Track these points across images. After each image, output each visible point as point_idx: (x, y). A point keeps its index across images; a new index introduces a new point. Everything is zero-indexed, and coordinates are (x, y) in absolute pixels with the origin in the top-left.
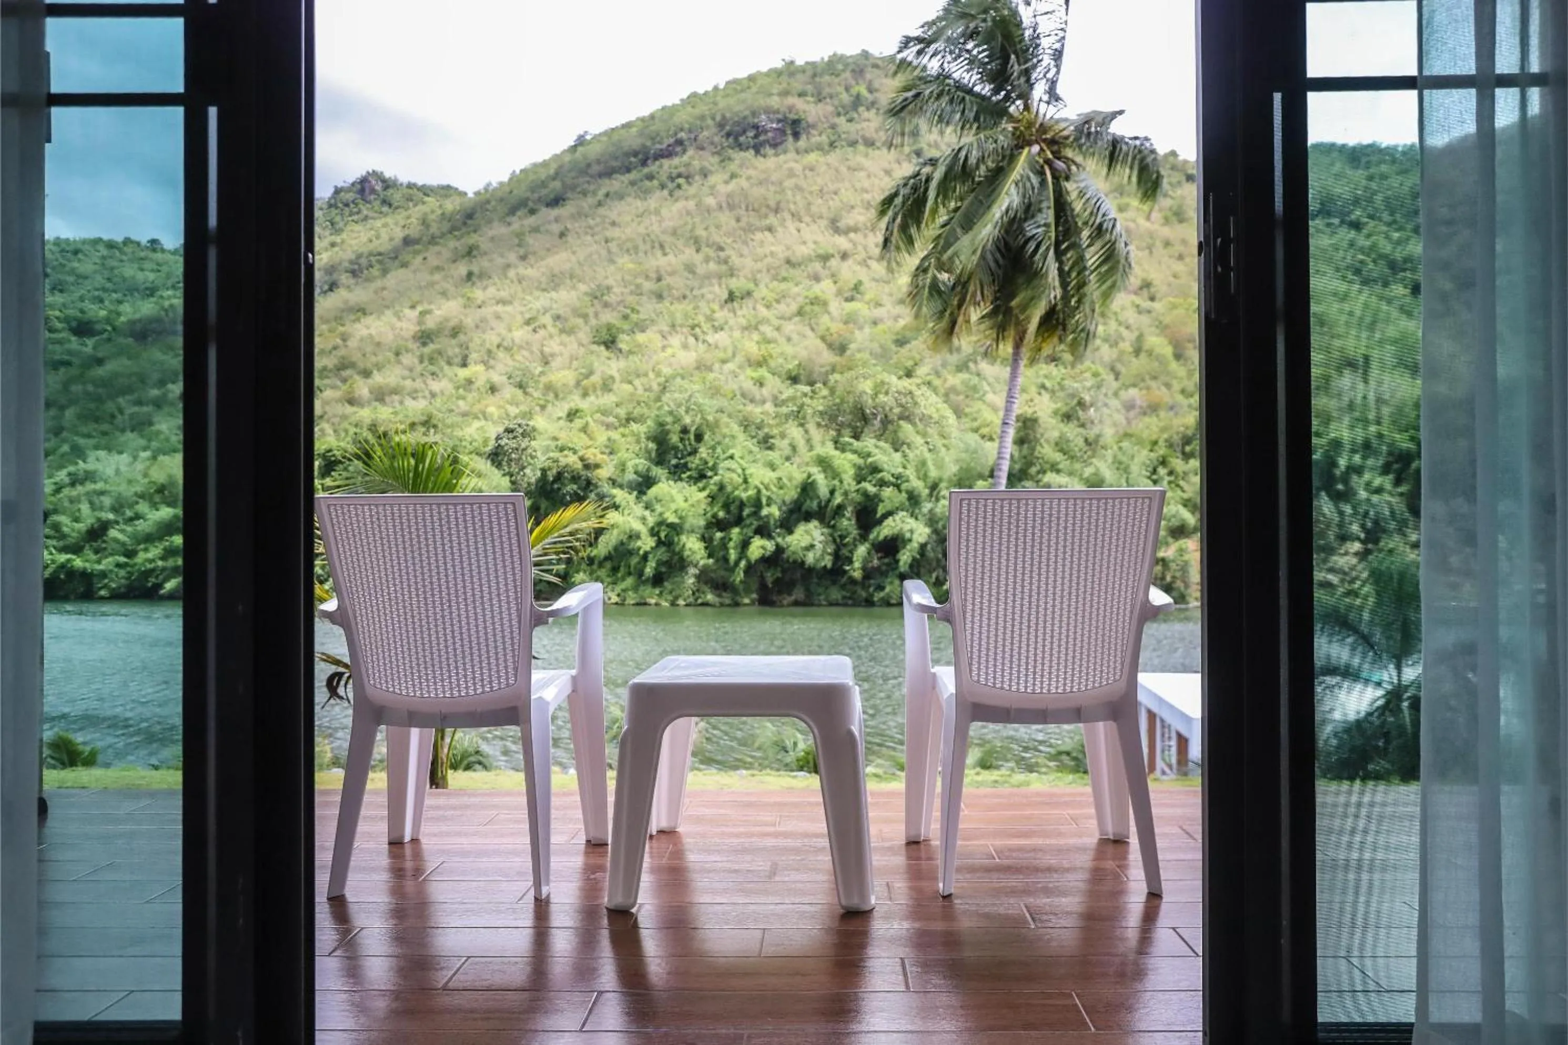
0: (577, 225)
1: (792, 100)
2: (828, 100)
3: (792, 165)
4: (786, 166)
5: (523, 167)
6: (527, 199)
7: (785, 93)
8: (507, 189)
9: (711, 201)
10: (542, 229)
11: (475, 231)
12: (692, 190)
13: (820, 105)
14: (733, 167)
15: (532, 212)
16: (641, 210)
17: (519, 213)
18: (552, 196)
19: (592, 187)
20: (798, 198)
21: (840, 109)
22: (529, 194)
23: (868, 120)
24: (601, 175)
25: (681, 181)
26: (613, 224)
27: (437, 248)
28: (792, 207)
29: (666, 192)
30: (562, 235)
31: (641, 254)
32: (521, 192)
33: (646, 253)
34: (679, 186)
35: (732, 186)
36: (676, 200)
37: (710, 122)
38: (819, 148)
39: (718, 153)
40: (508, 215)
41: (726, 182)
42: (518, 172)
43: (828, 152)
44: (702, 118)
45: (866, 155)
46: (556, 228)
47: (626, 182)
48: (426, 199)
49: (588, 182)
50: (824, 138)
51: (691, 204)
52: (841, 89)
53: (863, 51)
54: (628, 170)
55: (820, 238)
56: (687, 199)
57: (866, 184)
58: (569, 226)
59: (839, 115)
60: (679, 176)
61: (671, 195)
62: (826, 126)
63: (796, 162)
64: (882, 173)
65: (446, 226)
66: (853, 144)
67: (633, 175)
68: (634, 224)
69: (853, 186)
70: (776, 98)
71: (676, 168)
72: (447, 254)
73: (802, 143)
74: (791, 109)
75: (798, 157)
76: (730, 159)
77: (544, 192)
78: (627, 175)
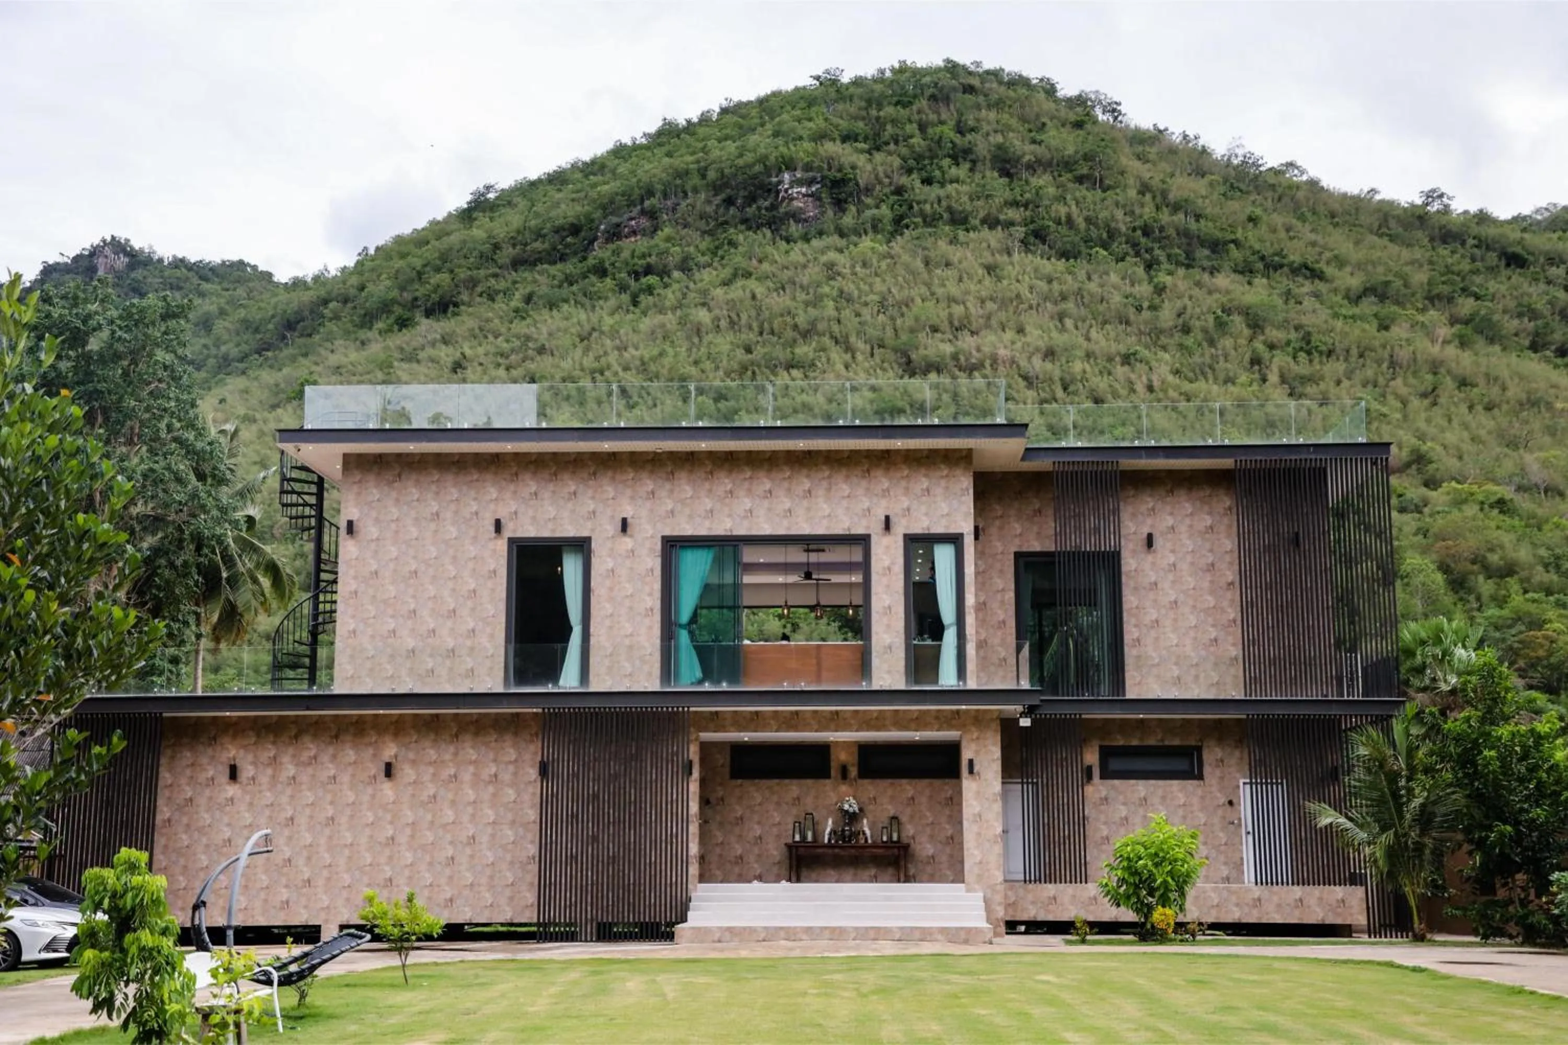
0: (481, 350)
1: (832, 148)
2: (892, 147)
3: (832, 255)
4: (824, 259)
5: (381, 243)
6: (394, 301)
7: (820, 137)
8: (354, 280)
9: (703, 316)
10: (422, 355)
11: (305, 355)
12: (670, 296)
13: (879, 157)
14: (737, 259)
15: (403, 323)
16: (587, 327)
17: (380, 325)
18: (435, 297)
19: (502, 285)
20: (847, 313)
21: (912, 162)
22: (395, 293)
23: (957, 181)
24: (517, 263)
25: (652, 279)
26: (541, 350)
27: (240, 382)
28: (836, 328)
29: (625, 298)
30: (457, 367)
31: (592, 405)
32: (381, 289)
33: (599, 403)
34: (650, 290)
35: (737, 291)
36: (644, 313)
37: (696, 180)
38: (876, 226)
39: (710, 233)
40: (362, 326)
41: (726, 283)
42: (372, 251)
43: (892, 235)
44: (683, 174)
45: (954, 241)
46: (447, 355)
47: (560, 276)
48: (206, 286)
49: (495, 276)
50: (885, 210)
51: (670, 320)
52: (911, 128)
53: (948, 61)
54: (563, 258)
55: (880, 381)
56: (662, 311)
57: (953, 289)
58: (468, 352)
59: (909, 171)
60: (648, 270)
61: (635, 303)
62: (887, 190)
63: (841, 251)
64: (980, 271)
65: (251, 340)
66: (930, 221)
67: (570, 267)
68: (579, 352)
69: (933, 294)
70: (808, 145)
71: (643, 256)
72: (259, 394)
73: (848, 220)
74: (830, 161)
75: (841, 243)
76: (732, 244)
77: (421, 291)
78: (559, 266)
